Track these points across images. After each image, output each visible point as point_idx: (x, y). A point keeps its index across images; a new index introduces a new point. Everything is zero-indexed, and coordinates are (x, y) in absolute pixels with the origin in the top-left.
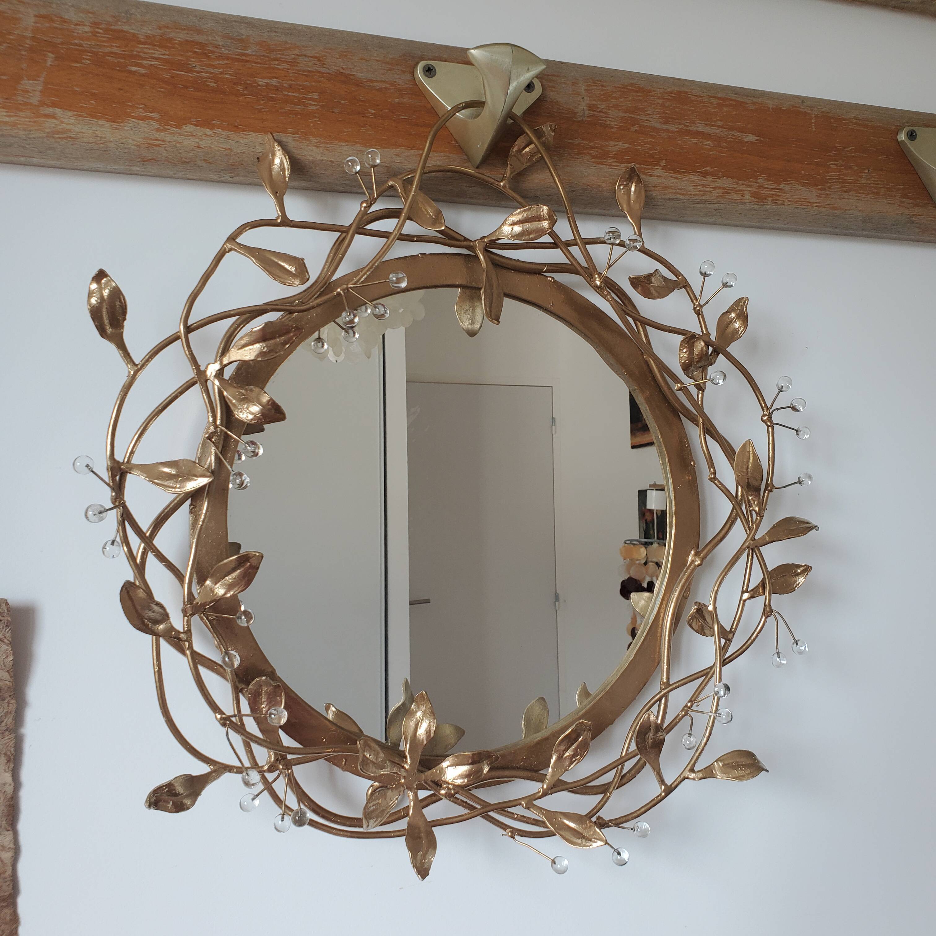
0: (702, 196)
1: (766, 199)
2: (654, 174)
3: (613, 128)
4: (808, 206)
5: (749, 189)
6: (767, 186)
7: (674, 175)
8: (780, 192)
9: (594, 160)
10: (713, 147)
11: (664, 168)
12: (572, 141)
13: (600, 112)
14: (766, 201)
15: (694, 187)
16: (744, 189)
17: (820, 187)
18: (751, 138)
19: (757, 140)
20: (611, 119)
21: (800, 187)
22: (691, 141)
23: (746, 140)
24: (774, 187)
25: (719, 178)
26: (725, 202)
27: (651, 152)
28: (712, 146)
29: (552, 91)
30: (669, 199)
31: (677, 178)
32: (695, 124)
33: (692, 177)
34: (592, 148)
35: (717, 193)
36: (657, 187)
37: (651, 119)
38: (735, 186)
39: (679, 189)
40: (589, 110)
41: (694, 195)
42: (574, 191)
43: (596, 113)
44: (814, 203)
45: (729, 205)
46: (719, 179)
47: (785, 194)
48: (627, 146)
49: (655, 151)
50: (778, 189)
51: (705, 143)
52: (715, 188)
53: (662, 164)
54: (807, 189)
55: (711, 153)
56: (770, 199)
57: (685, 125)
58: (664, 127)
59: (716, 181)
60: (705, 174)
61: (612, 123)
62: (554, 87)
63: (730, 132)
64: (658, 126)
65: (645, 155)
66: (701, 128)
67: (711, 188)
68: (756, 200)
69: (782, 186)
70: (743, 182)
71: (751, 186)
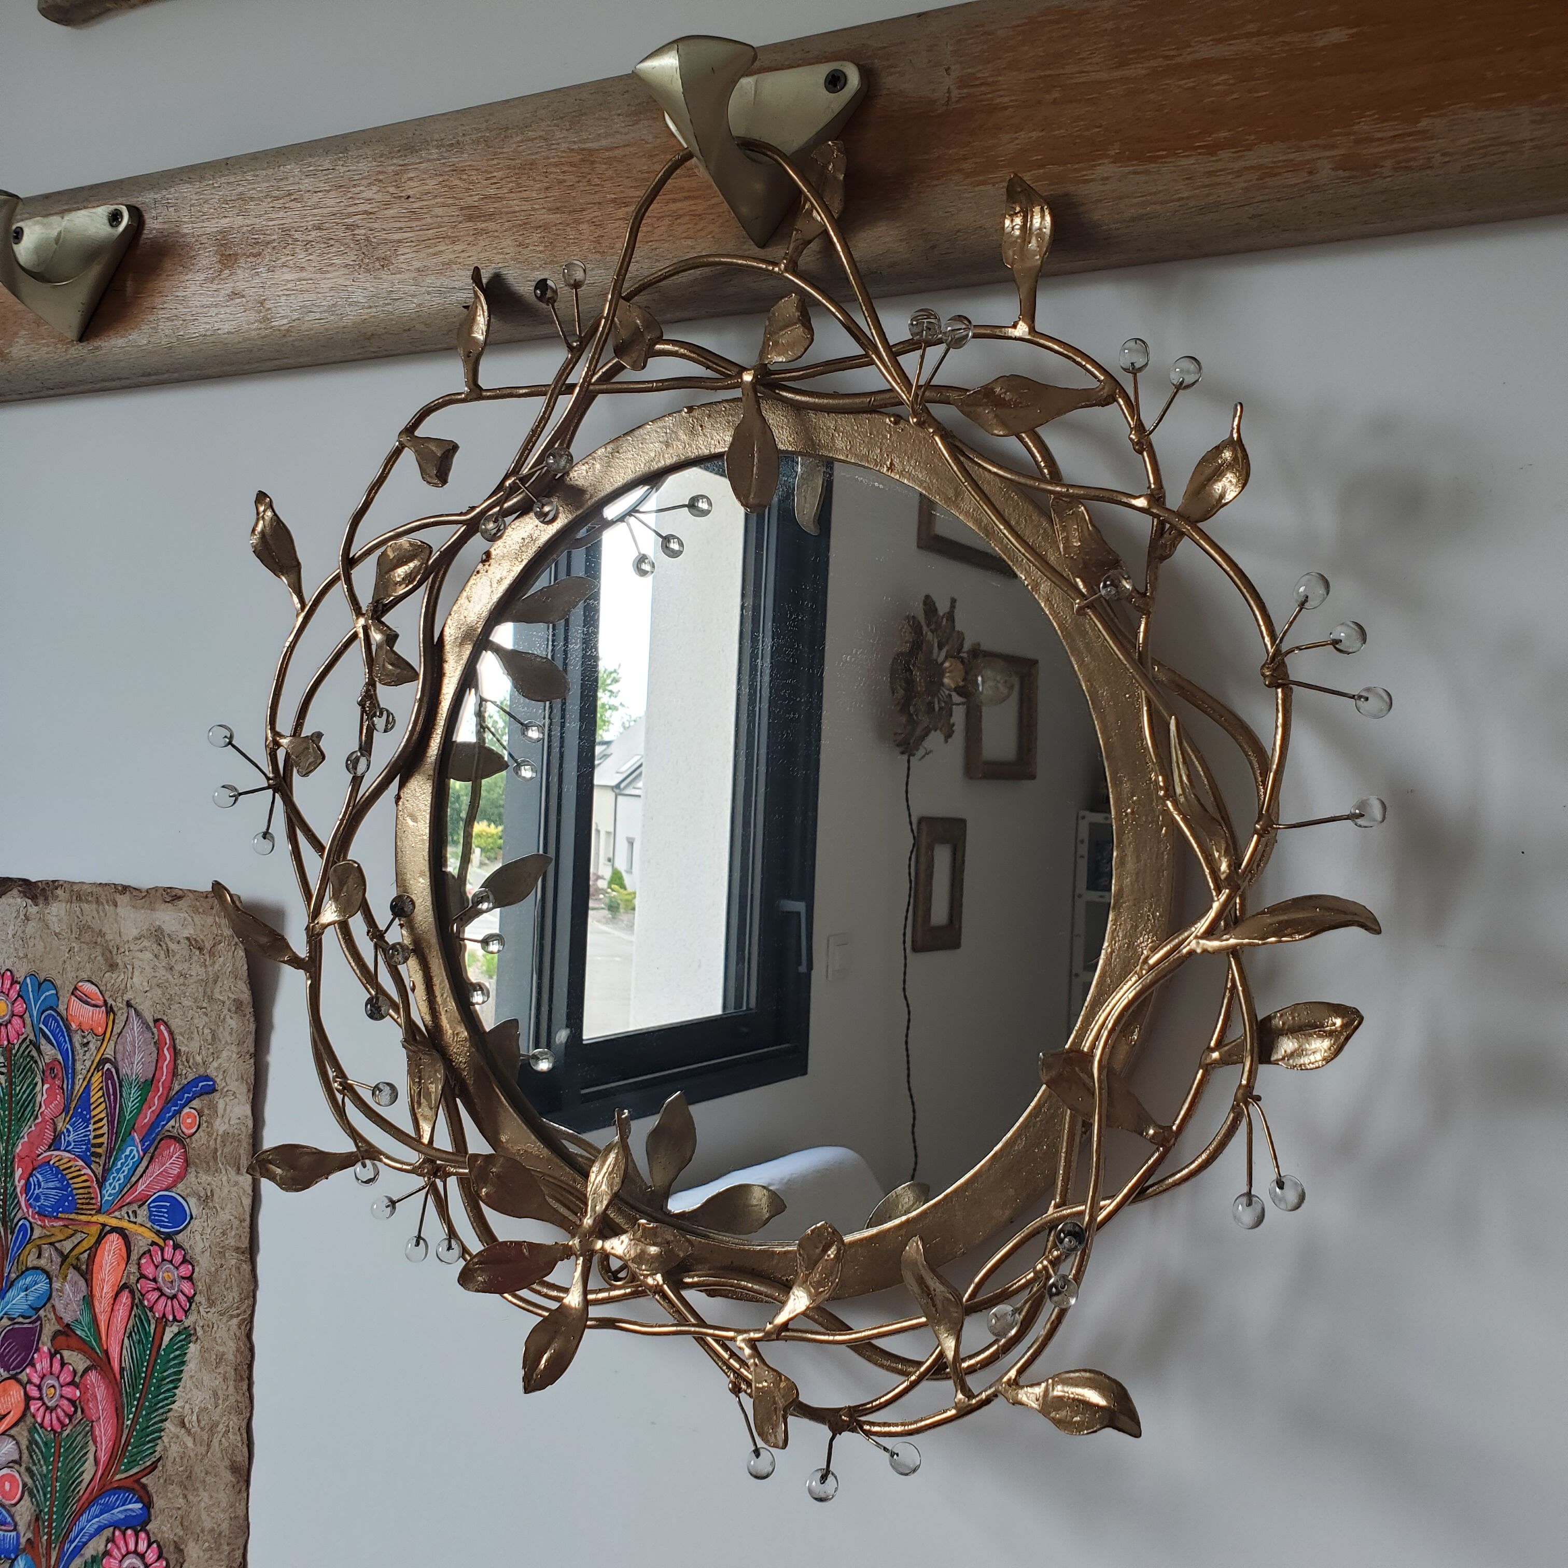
0: (1208, 195)
1: (1376, 166)
2: (1093, 177)
3: (1006, 108)
4: (1503, 153)
5: (1328, 154)
6: (1379, 135)
7: (1140, 168)
8: (1416, 141)
9: (969, 180)
10: (1234, 84)
11: (1116, 160)
12: (927, 157)
13: (982, 84)
14: (1377, 170)
15: (1187, 182)
16: (1315, 156)
17: (1544, 97)
18: (1338, 35)
19: (1352, 36)
20: (1002, 93)
21: (1480, 114)
22: (1180, 86)
23: (1320, 44)
24: (1400, 132)
25: (1249, 148)
26: (1266, 197)
27: (1087, 133)
28: (1232, 82)
29: (891, 74)
30: (1133, 219)
31: (1147, 172)
32: (1190, 46)
33: (1184, 162)
34: (965, 158)
35: (1245, 182)
36: (1101, 200)
37: (1088, 68)
38: (1292, 156)
39: (1150, 194)
40: (959, 88)
41: (1188, 198)
42: (933, 247)
43: (972, 90)
44: (1524, 141)
45: (1279, 200)
46: (1250, 150)
47: (1434, 142)
48: (1035, 135)
49: (1098, 130)
50: (1410, 134)
51: (1215, 82)
52: (1239, 174)
53: (1112, 153)
54: (1504, 113)
55: (1229, 99)
56: (1388, 163)
57: (1166, 57)
58: (1117, 74)
59: (1241, 156)
60: (1212, 150)
61: (1006, 99)
62: (892, 66)
63: (1281, 39)
64: (1104, 76)
65: (1075, 144)
66: (1205, 50)
67: (1229, 173)
68: (1347, 174)
69: (1424, 124)
70: (1314, 142)
71: (1333, 147)
